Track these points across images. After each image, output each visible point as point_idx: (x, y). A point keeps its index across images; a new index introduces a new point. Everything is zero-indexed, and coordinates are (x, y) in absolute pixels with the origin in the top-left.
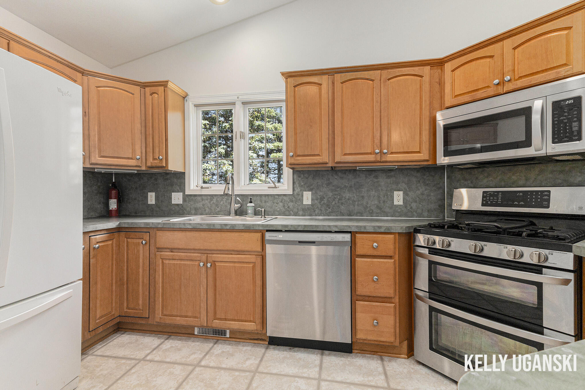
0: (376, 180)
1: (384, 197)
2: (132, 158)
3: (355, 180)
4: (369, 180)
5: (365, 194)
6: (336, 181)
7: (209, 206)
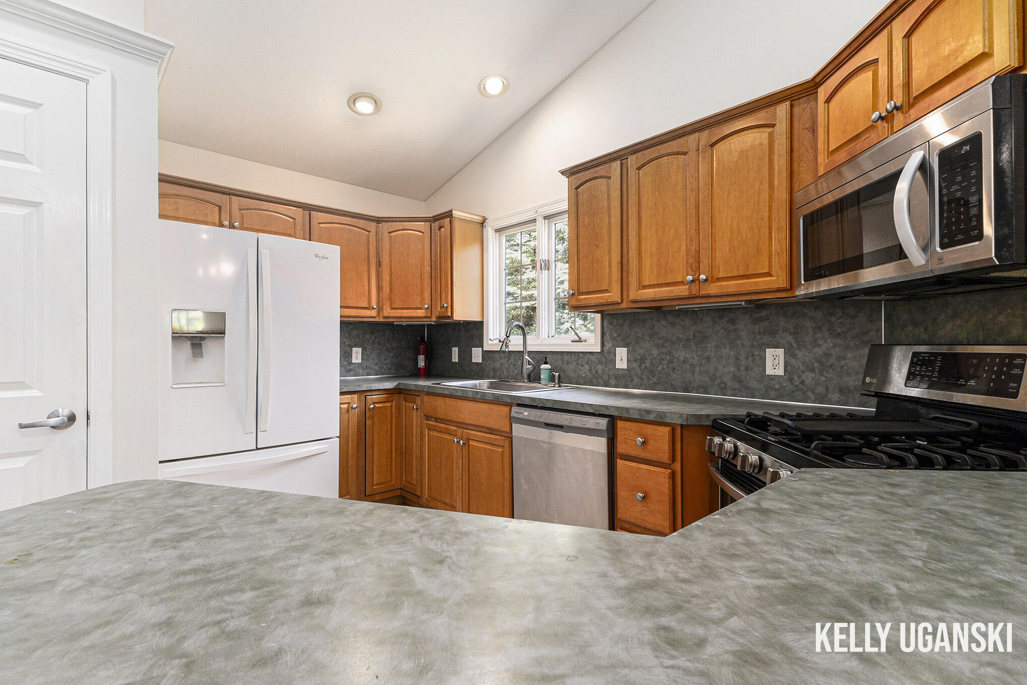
0: (733, 327)
1: (747, 358)
2: (420, 308)
3: (695, 327)
4: (719, 328)
5: (712, 353)
6: (664, 329)
7: (507, 366)
